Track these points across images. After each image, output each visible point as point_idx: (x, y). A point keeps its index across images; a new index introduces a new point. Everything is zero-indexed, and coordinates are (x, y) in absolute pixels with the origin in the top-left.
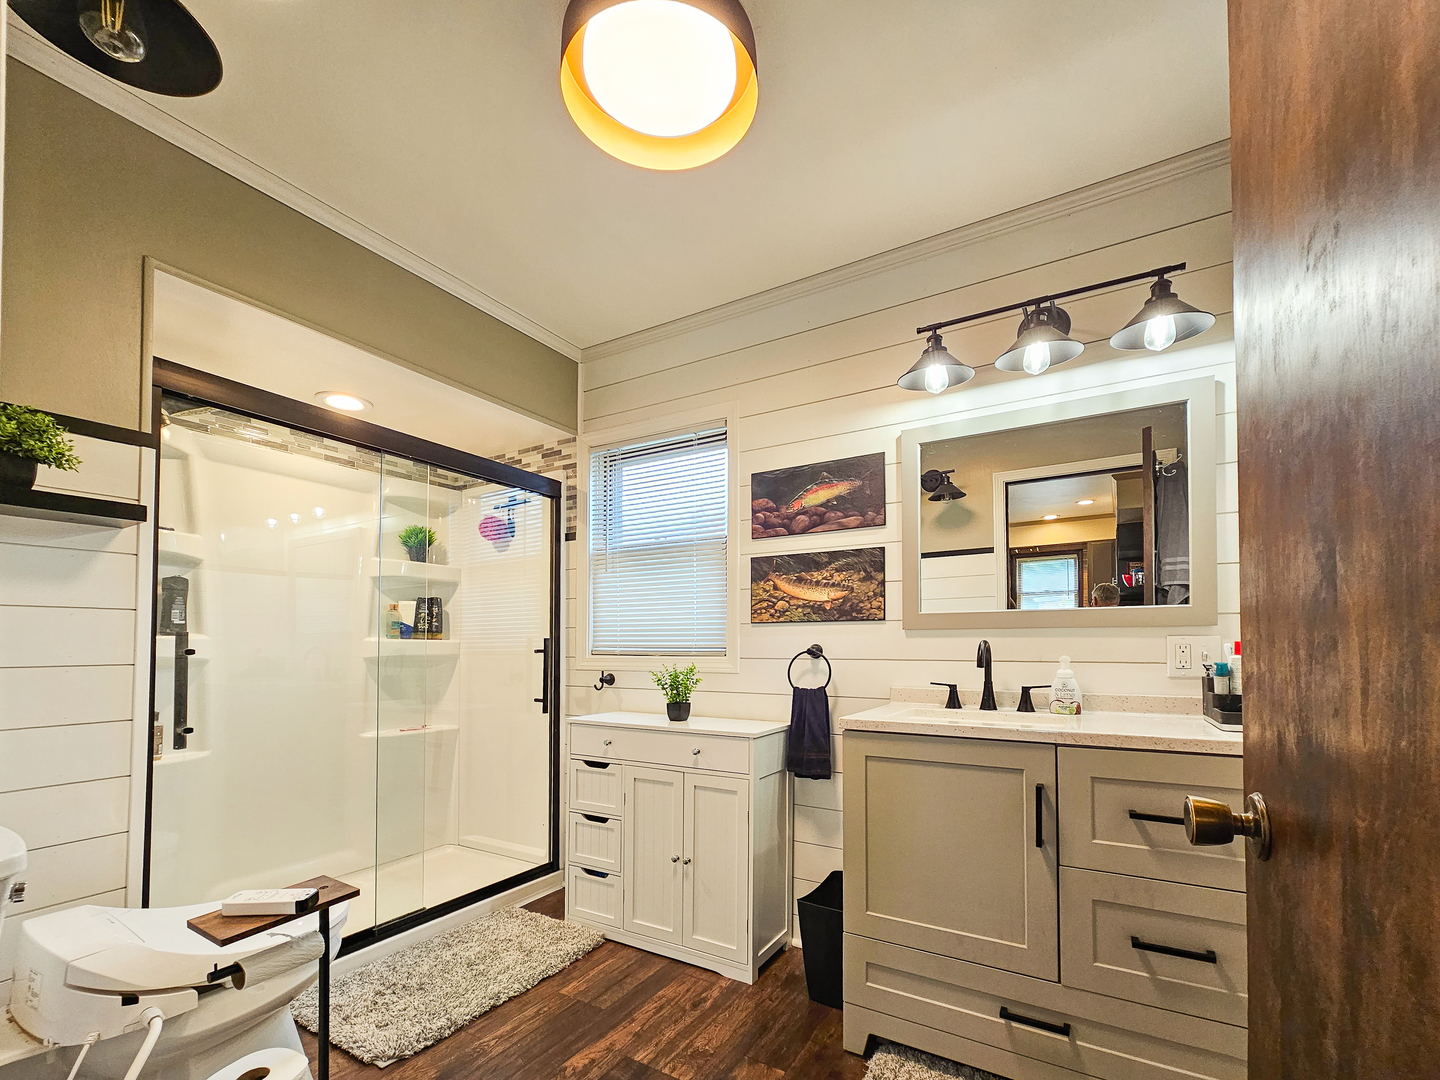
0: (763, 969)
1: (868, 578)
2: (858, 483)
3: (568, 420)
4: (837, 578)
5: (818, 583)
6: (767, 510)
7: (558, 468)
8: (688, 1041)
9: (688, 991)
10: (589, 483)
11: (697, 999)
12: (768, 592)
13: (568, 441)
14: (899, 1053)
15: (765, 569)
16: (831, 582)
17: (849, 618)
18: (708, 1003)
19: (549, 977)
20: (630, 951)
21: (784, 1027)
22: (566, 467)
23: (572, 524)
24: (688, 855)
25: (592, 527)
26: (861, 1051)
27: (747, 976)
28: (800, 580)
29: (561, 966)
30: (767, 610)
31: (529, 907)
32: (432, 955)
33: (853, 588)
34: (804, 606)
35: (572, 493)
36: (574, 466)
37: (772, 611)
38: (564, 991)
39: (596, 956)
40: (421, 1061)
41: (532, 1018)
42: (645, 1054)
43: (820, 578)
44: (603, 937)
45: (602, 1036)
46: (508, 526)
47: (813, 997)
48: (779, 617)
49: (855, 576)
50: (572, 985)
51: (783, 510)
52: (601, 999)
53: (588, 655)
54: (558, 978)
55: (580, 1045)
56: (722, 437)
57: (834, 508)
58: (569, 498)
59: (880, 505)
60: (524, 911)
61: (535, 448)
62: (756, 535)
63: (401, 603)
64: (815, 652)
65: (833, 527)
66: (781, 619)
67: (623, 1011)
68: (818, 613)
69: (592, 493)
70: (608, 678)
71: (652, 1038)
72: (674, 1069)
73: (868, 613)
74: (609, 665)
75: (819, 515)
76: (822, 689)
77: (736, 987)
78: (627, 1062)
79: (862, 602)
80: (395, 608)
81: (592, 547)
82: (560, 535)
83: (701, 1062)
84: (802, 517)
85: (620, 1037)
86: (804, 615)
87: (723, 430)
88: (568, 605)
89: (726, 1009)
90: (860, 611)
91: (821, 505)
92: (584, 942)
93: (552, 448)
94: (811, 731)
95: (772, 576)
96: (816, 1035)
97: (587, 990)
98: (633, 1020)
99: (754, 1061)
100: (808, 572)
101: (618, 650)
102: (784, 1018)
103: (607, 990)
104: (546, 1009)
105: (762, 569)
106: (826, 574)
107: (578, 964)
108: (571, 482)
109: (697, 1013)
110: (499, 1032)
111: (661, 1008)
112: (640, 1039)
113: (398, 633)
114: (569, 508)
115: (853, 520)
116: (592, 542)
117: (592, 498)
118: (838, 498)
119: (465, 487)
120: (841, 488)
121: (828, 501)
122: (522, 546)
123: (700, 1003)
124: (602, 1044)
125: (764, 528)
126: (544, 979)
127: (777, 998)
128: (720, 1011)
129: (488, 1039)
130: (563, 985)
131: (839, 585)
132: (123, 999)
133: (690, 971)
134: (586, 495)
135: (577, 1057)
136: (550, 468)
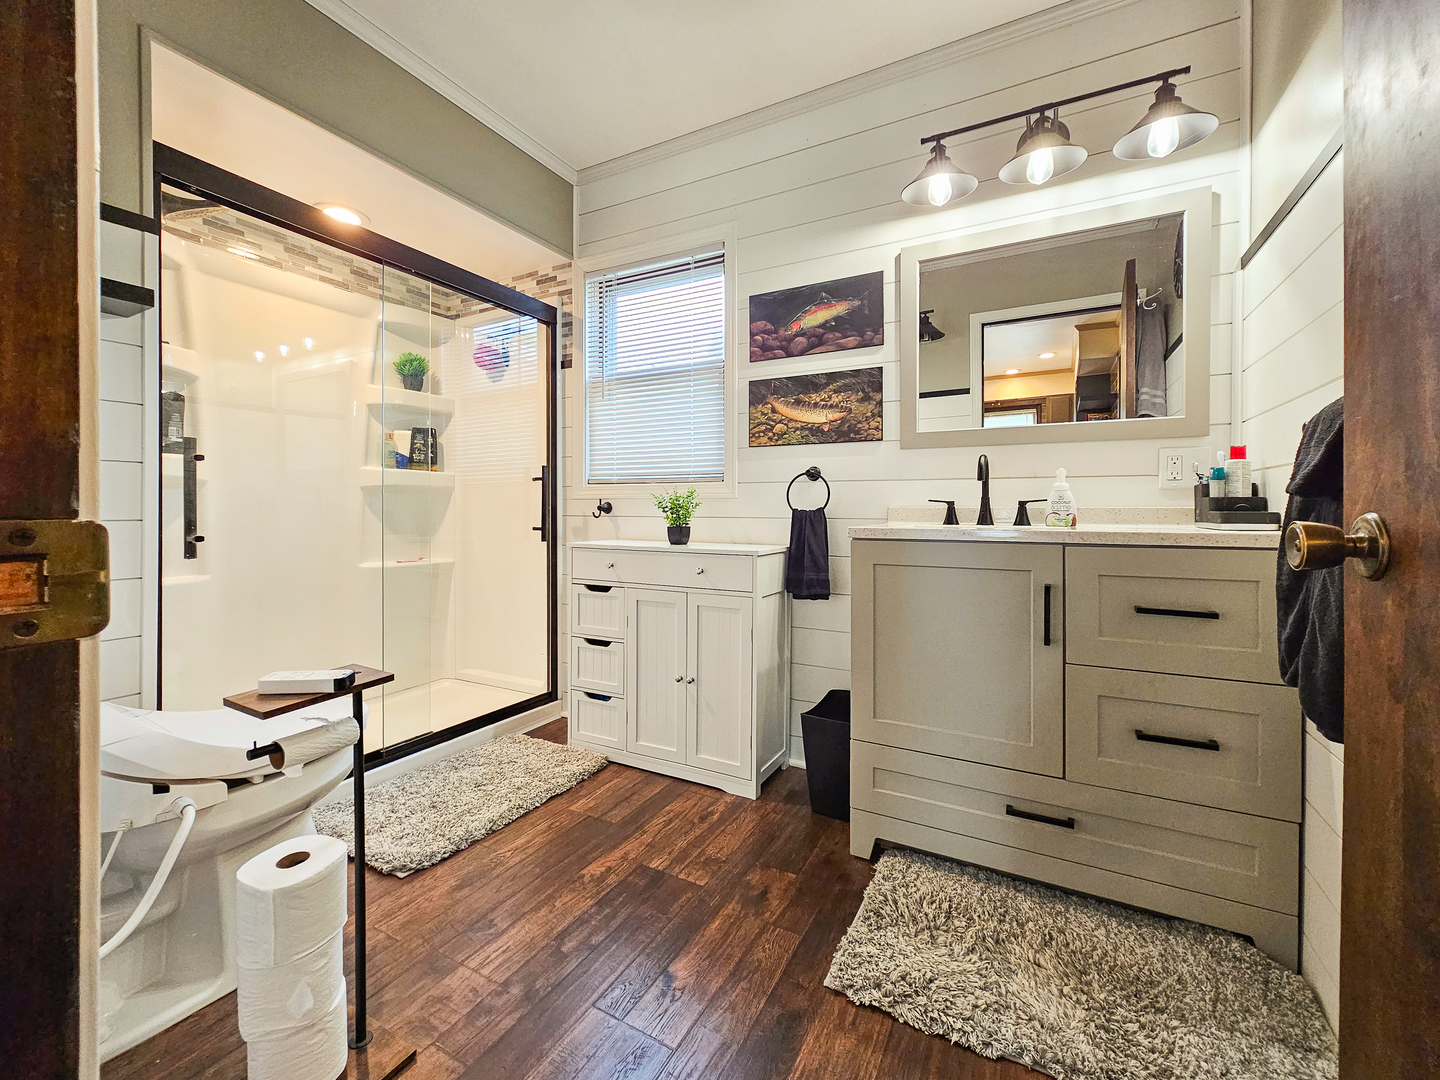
0: (766, 785)
1: (866, 399)
2: (857, 303)
3: (564, 245)
4: (835, 399)
5: (816, 405)
6: (764, 332)
7: (553, 295)
8: (699, 850)
9: (695, 805)
10: (585, 308)
11: (705, 813)
12: (766, 415)
13: (563, 267)
14: (904, 856)
15: (764, 392)
16: (829, 404)
17: (847, 439)
18: (716, 817)
19: (557, 795)
20: (634, 771)
21: (790, 837)
22: (561, 293)
23: (568, 352)
24: (692, 675)
25: (588, 355)
26: (867, 856)
27: (750, 792)
28: (798, 402)
29: (568, 785)
30: (765, 433)
31: (531, 734)
32: (440, 777)
33: (851, 409)
34: (802, 428)
35: (568, 320)
36: (569, 292)
37: (771, 434)
38: (573, 808)
39: (602, 777)
40: (440, 871)
41: (545, 832)
42: (661, 861)
43: (818, 399)
44: (606, 758)
45: (615, 847)
46: (502, 356)
47: (814, 811)
48: (777, 440)
49: (853, 397)
50: (581, 802)
51: (782, 332)
52: (610, 814)
53: (585, 484)
54: (566, 796)
55: (594, 855)
56: (720, 259)
57: (832, 329)
58: (565, 325)
59: (878, 326)
60: (526, 737)
61: (530, 275)
62: (754, 358)
63: (396, 432)
64: (813, 475)
65: (831, 348)
66: (779, 442)
67: (635, 823)
68: (817, 435)
69: (588, 320)
70: (606, 506)
71: (664, 848)
72: (689, 875)
73: (866, 434)
74: (607, 494)
75: (817, 337)
76: (821, 510)
77: (740, 803)
78: (642, 869)
79: (860, 422)
80: (391, 436)
81: (588, 375)
82: (556, 363)
83: (715, 868)
84: (800, 339)
85: (632, 847)
86: (803, 437)
87: (720, 253)
88: (564, 433)
89: (734, 821)
90: (858, 432)
91: (819, 327)
92: (589, 763)
93: (548, 275)
94: (811, 552)
95: (771, 399)
96: (823, 844)
97: (596, 806)
98: (645, 832)
99: (766, 866)
100: (806, 394)
101: (615, 479)
102: (790, 829)
103: (615, 806)
104: (558, 824)
105: (760, 392)
106: (824, 396)
107: (585, 784)
108: (566, 309)
109: (706, 825)
110: (514, 845)
111: (671, 821)
112: (652, 848)
113: (394, 463)
114: (565, 336)
115: (852, 340)
116: (588, 370)
117: (588, 325)
118: (837, 319)
119: (458, 316)
120: (840, 309)
121: (827, 322)
122: (517, 375)
123: (707, 816)
124: (618, 853)
125: (762, 351)
126: (552, 798)
127: (781, 811)
128: (727, 823)
129: (504, 850)
130: (573, 802)
131: (837, 406)
132: (154, 787)
133: (693, 788)
134: (582, 322)
135: (593, 865)
136: (545, 293)
